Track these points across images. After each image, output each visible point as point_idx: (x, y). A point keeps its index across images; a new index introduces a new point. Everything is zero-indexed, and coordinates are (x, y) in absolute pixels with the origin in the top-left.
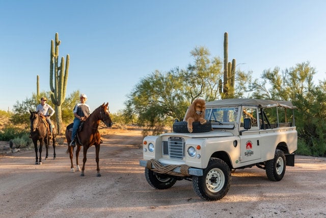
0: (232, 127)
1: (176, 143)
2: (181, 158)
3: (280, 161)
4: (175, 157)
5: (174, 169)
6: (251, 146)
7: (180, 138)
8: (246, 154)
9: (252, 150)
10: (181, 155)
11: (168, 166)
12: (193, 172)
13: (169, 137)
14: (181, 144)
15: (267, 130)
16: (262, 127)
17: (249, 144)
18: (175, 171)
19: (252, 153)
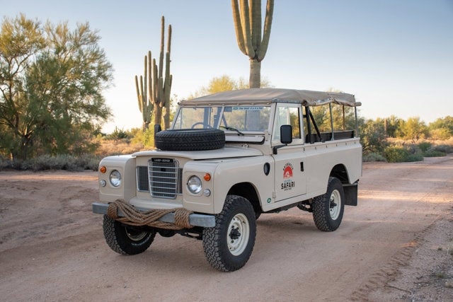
0: (260, 139)
1: (162, 170)
2: (173, 196)
3: (336, 197)
4: (162, 195)
5: (162, 216)
6: (291, 173)
7: (172, 160)
8: (284, 187)
9: (292, 179)
10: (174, 191)
11: (150, 212)
12: (197, 221)
13: (150, 158)
14: (174, 170)
15: (316, 144)
16: (308, 140)
17: (288, 169)
18: (164, 220)
19: (292, 184)
